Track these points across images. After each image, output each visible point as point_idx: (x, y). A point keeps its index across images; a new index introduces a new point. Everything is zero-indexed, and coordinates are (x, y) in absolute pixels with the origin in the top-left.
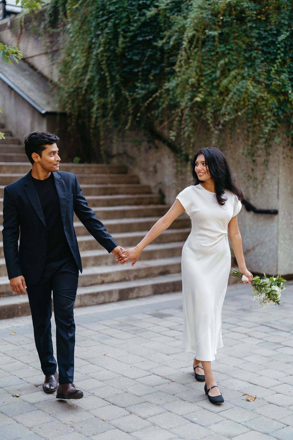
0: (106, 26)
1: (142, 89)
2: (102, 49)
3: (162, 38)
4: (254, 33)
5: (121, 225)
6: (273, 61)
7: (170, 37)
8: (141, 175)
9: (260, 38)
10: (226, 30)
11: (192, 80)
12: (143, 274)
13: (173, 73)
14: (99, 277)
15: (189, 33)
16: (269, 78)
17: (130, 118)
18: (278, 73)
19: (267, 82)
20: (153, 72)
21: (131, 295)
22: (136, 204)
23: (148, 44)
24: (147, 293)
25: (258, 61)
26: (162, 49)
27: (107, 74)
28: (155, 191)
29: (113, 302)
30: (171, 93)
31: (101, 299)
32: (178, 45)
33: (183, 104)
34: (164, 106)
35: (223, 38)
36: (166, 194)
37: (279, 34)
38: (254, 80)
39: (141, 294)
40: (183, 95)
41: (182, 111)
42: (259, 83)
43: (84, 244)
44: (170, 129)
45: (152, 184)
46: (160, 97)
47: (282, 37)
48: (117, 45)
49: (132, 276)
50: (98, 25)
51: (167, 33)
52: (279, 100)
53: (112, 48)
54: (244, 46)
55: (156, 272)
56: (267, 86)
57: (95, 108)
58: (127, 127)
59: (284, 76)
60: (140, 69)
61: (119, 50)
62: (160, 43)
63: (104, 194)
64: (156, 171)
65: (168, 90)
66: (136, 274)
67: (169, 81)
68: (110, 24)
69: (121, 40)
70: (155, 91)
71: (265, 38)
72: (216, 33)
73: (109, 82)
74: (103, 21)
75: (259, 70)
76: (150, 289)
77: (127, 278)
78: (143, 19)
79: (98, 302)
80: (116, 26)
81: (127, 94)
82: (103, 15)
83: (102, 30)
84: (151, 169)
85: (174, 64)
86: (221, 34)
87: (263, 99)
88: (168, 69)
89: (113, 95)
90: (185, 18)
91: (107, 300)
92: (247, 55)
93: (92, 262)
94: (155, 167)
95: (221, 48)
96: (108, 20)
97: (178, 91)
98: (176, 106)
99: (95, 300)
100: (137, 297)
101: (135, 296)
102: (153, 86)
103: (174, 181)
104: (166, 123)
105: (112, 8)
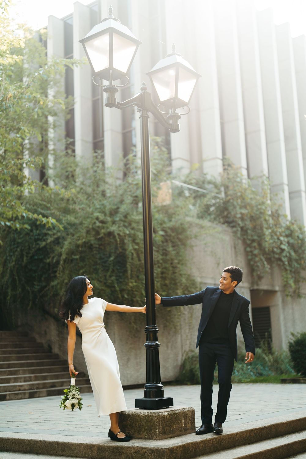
0: (16, 250)
1: (38, 285)
2: (14, 263)
3: (49, 258)
4: (98, 256)
5: (27, 363)
6: (108, 270)
7: (53, 258)
8: (37, 337)
9: (101, 259)
10: (83, 255)
11: (66, 281)
12: (41, 386)
13: (55, 277)
14: (18, 387)
15: (64, 256)
16: (106, 279)
17: (31, 303)
18: (110, 276)
19: (105, 281)
20: (44, 276)
21: (35, 396)
22: (34, 353)
23: (41, 260)
24: (44, 395)
25: (100, 271)
26: (49, 264)
27: (16, 278)
28: (46, 346)
29: (26, 399)
30: (55, 288)
31: (20, 396)
32: (58, 262)
33: (61, 294)
34: (51, 295)
35: (82, 259)
36: (53, 347)
37: (110, 256)
38: (98, 280)
39: (41, 395)
40: (61, 289)
41: (61, 298)
42: (101, 282)
43: (8, 372)
44: (54, 307)
45: (44, 342)
46: (48, 290)
47: (112, 259)
48: (23, 261)
49: (35, 387)
50: (11, 250)
51: (52, 255)
52: (111, 291)
53: (20, 263)
54: (93, 263)
55: (48, 385)
56: (105, 283)
57: (9, 298)
58: (29, 308)
59: (113, 278)
60: (36, 274)
61: (23, 264)
62: (48, 261)
63: (15, 348)
64: (46, 333)
65: (53, 287)
66: (37, 386)
67: (53, 281)
68: (18, 250)
69: (25, 258)
70: (46, 287)
71: (103, 259)
72: (77, 257)
73: (18, 282)
74: (14, 248)
75: (100, 275)
76: (46, 393)
77: (32, 388)
78: (38, 247)
79: (18, 398)
80: (22, 251)
81: (29, 289)
82: (14, 244)
83: (14, 253)
84: (43, 332)
85: (56, 272)
86: (81, 257)
87: (102, 290)
88: (52, 275)
89: (20, 290)
90: (62, 248)
91: (23, 398)
92: (94, 267)
93: (13, 381)
94: (45, 331)
95: (81, 264)
96: (17, 247)
97: (59, 287)
98: (57, 295)
99: (17, 397)
100: (39, 397)
101: (37, 396)
102: (44, 284)
103: (57, 339)
104: (52, 305)
105: (20, 241)
